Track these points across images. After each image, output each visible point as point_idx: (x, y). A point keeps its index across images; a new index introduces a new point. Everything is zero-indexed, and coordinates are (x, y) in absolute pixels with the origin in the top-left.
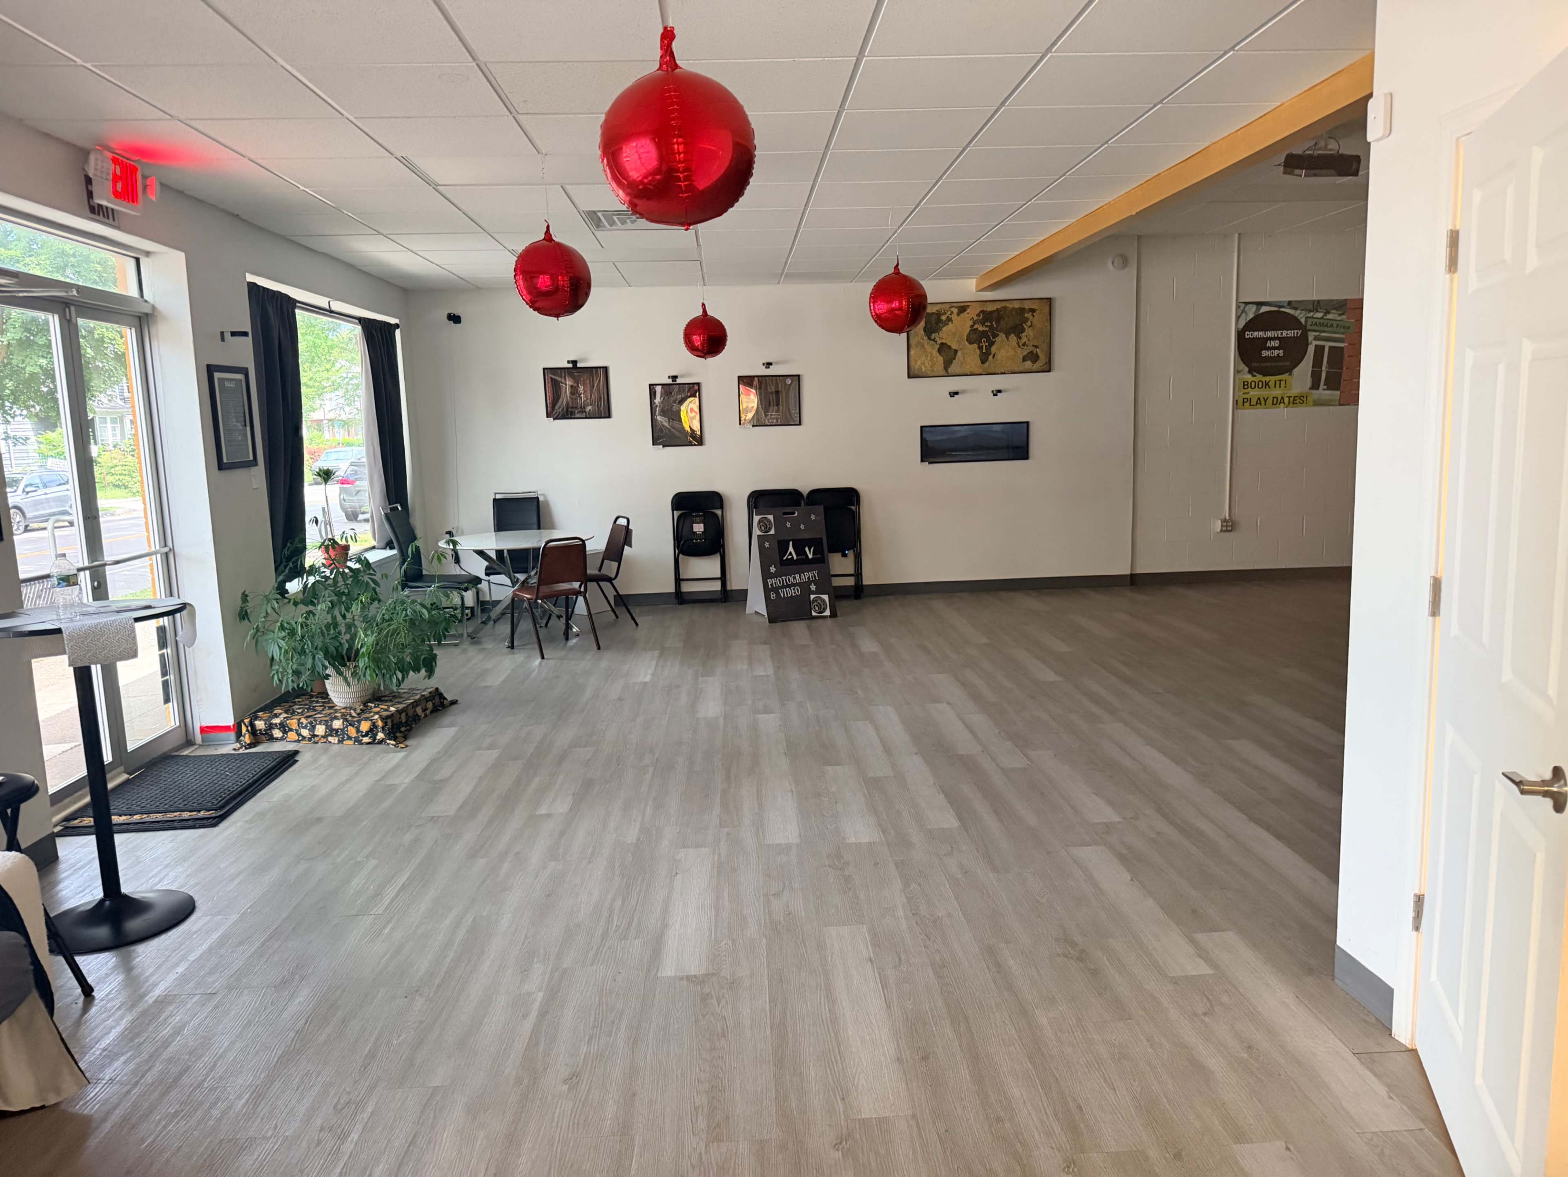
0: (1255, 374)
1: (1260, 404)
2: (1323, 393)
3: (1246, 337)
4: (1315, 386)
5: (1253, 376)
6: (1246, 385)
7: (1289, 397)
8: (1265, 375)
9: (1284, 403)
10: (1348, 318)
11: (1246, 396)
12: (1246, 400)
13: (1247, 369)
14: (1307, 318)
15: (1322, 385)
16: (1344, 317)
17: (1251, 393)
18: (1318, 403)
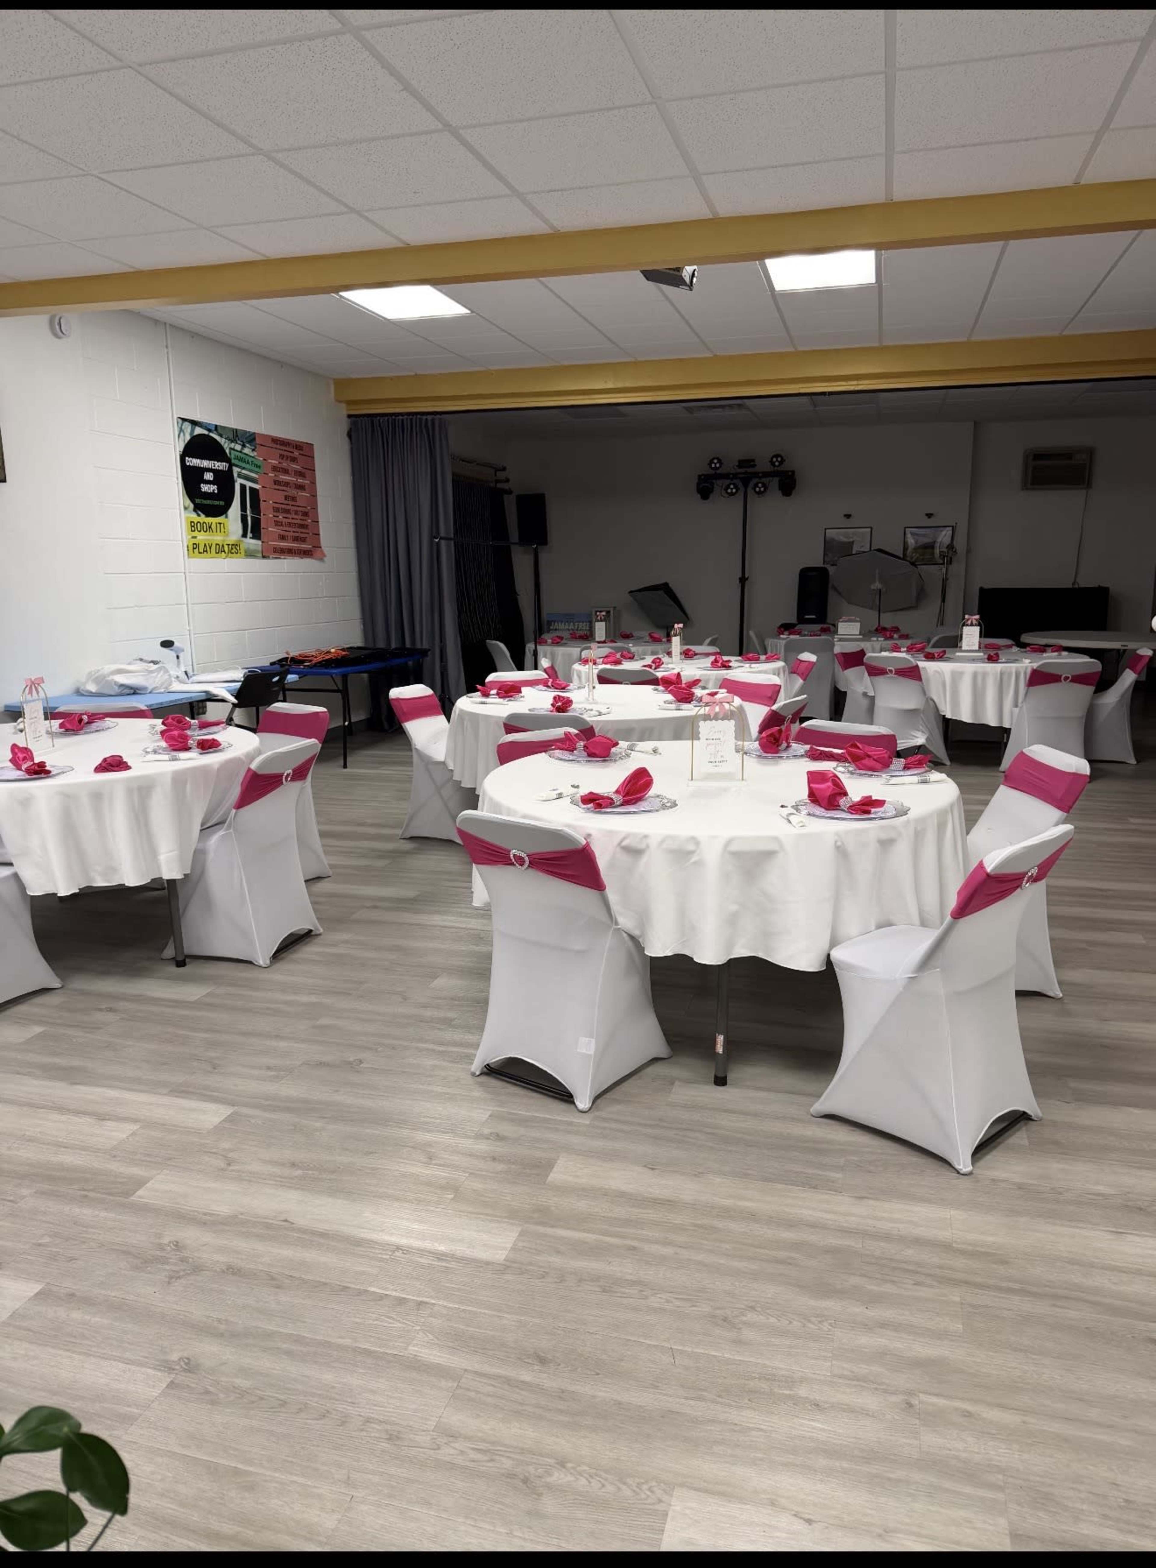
0: (200, 513)
1: (206, 551)
2: (251, 543)
3: (188, 464)
4: (244, 535)
5: (199, 515)
6: (193, 526)
7: (228, 545)
8: (208, 515)
9: (224, 551)
10: (258, 455)
11: (194, 541)
12: (195, 546)
13: (192, 506)
14: (231, 449)
15: (249, 535)
16: (255, 454)
17: (198, 538)
18: (250, 554)
